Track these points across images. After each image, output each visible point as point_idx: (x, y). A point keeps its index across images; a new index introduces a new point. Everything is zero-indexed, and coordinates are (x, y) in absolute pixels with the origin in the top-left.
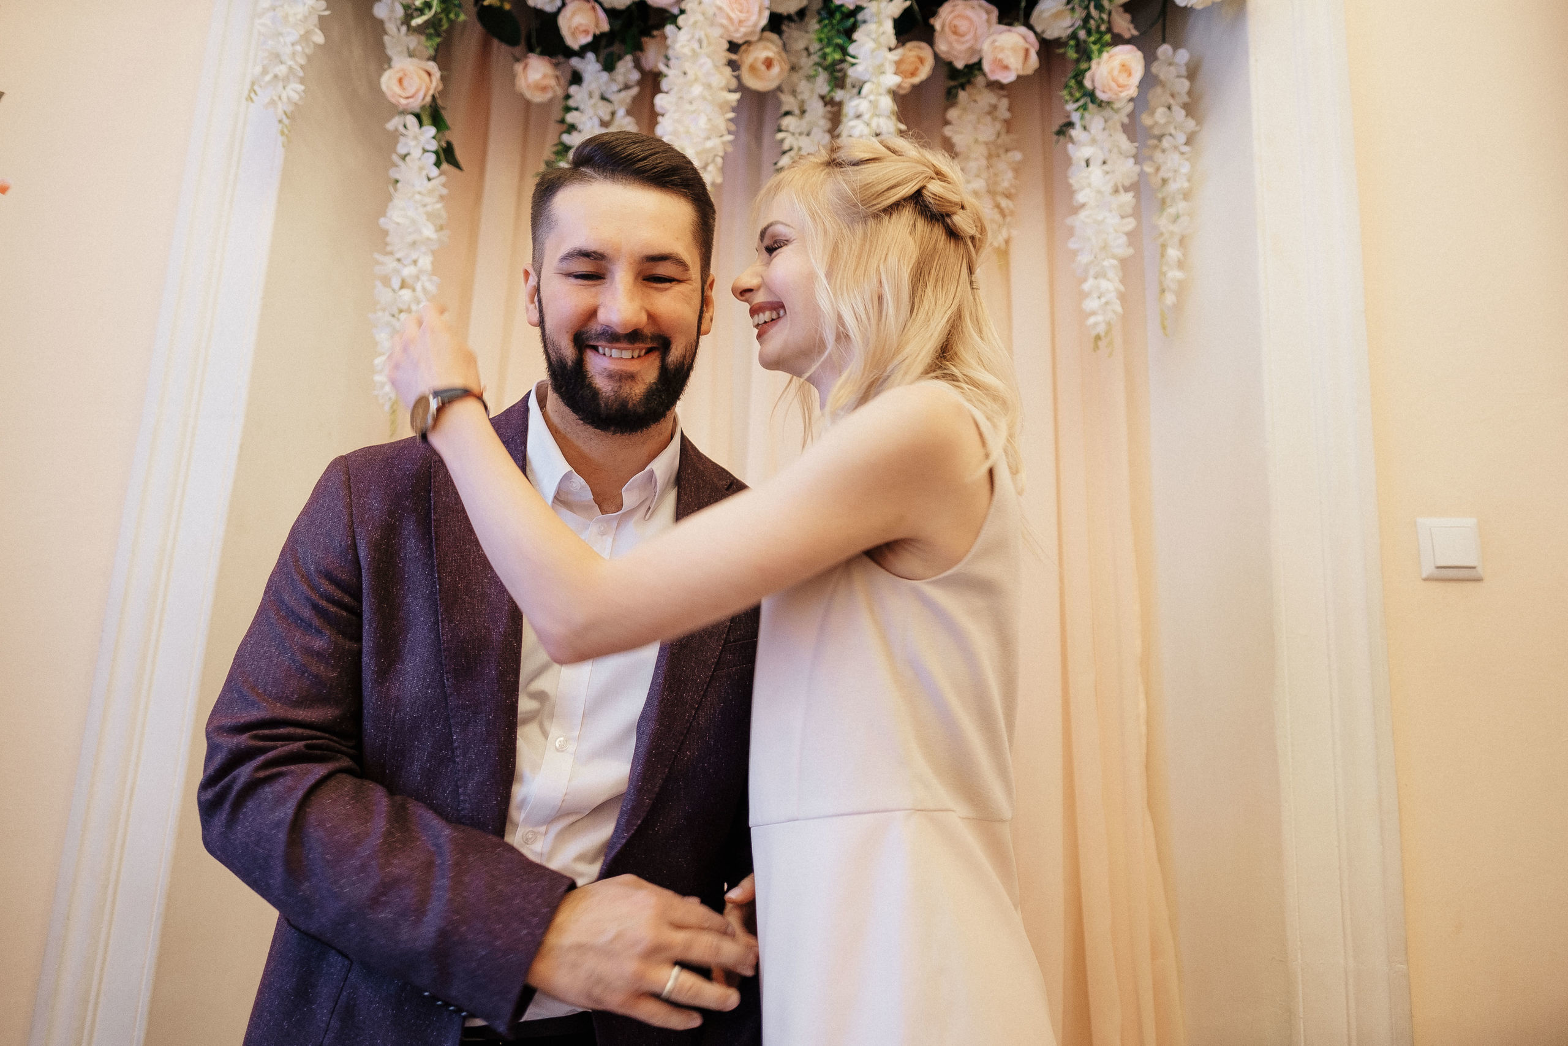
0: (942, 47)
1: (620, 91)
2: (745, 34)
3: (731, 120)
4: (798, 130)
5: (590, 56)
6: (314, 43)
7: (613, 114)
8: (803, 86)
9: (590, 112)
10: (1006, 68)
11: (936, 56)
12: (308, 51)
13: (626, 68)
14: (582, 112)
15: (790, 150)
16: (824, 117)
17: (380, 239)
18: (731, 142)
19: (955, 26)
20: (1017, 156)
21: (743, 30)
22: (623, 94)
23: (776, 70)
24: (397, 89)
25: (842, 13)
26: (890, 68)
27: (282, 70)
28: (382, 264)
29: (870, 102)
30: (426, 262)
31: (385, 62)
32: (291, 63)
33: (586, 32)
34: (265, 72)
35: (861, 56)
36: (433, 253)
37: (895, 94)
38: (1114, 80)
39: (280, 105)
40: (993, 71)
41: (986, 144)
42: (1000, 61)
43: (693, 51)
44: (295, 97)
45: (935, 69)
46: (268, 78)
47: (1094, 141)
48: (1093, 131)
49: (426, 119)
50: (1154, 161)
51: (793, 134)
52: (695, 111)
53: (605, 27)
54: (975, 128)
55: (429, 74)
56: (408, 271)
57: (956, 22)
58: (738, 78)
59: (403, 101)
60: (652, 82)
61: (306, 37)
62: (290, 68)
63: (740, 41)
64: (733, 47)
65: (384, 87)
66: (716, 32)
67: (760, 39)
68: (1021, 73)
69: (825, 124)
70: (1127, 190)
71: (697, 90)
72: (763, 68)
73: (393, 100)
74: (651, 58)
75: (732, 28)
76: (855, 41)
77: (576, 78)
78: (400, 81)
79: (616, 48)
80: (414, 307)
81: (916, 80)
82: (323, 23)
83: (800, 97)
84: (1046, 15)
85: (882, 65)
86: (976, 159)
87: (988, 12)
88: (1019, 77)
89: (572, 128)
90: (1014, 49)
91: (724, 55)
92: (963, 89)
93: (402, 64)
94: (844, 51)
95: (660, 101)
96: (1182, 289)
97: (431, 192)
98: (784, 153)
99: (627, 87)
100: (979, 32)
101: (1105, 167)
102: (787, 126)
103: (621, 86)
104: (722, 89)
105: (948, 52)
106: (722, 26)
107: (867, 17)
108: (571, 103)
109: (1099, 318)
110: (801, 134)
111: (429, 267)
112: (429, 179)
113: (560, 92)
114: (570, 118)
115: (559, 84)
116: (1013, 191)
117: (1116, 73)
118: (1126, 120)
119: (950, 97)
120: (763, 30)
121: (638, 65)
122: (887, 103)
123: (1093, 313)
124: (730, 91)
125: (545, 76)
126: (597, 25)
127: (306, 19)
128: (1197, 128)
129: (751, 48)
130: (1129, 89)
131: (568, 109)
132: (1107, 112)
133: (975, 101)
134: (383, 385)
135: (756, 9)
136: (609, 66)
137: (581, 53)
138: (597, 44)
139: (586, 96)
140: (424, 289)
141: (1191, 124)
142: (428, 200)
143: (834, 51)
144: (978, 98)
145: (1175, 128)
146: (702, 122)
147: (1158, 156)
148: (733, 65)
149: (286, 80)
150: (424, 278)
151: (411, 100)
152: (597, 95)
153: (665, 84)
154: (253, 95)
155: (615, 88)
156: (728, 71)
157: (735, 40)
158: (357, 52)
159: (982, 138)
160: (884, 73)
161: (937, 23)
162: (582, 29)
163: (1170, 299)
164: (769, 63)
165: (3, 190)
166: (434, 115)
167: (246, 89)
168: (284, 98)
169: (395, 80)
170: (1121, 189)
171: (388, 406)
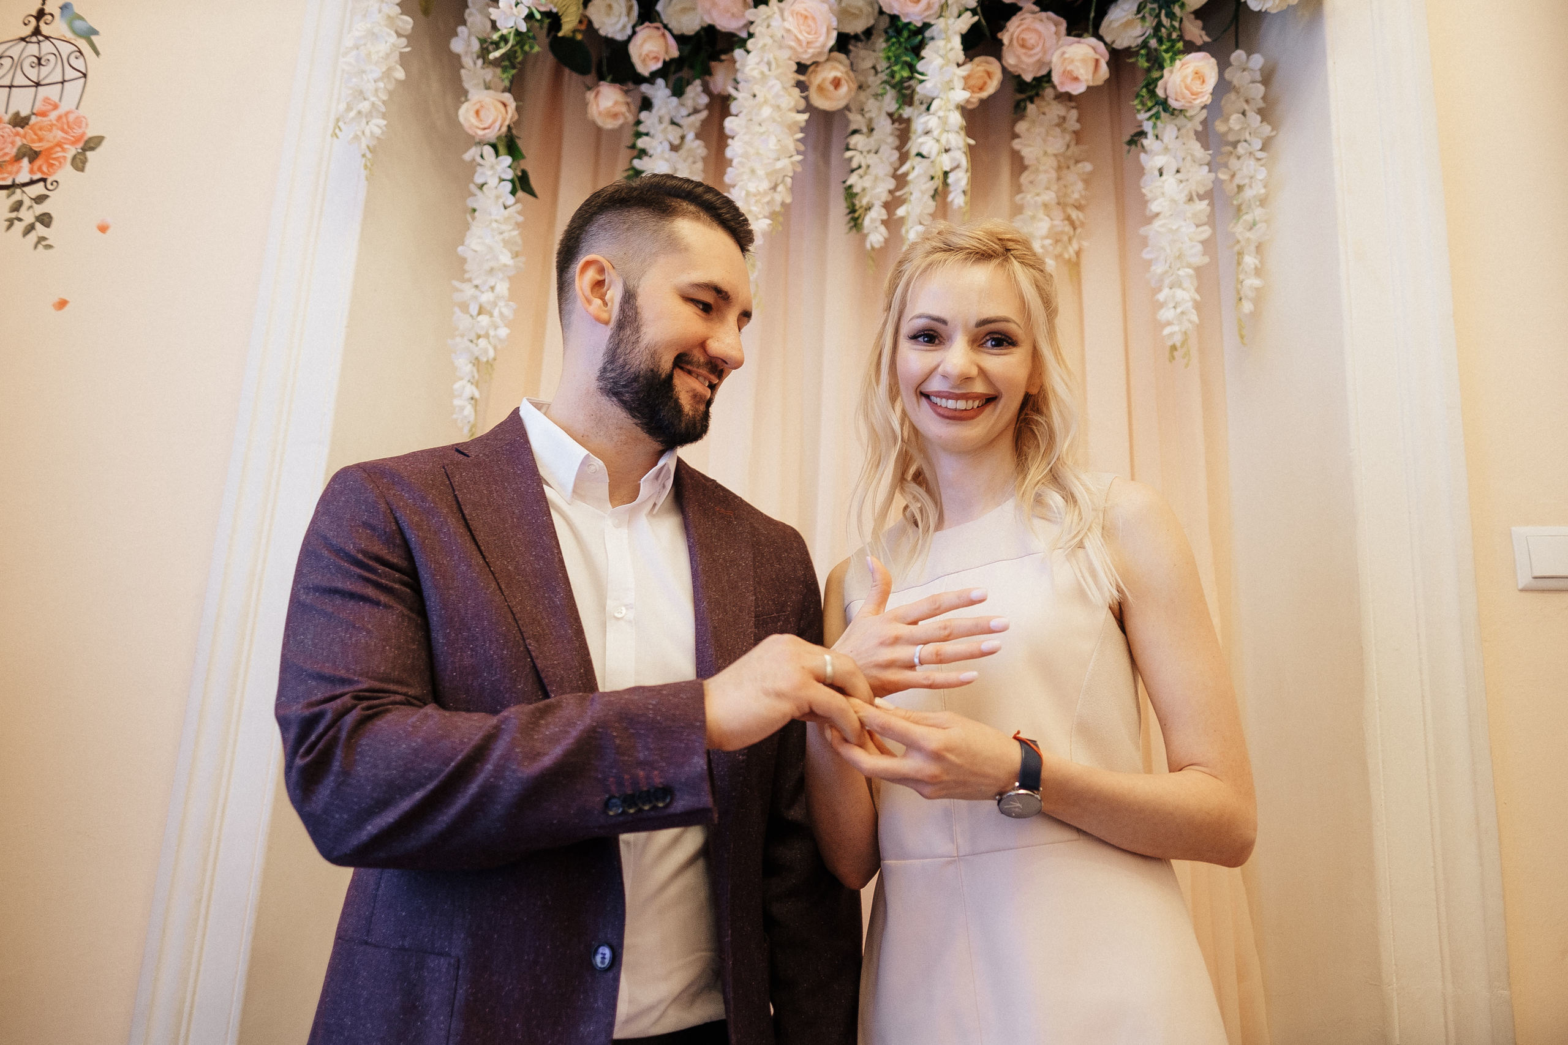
0: (1010, 60)
1: (689, 115)
2: (813, 56)
3: (799, 140)
4: (867, 149)
5: (660, 82)
6: (396, 80)
7: (683, 138)
8: (871, 105)
9: (660, 136)
10: (1076, 79)
11: (1004, 70)
12: (391, 87)
13: (695, 93)
14: (652, 137)
15: (860, 167)
16: (892, 134)
17: (458, 267)
18: (799, 162)
19: (1023, 39)
20: (1088, 167)
21: (811, 51)
22: (692, 118)
23: (844, 89)
24: (473, 120)
25: (910, 30)
26: (958, 84)
27: (365, 106)
28: (461, 291)
29: (939, 117)
30: (503, 288)
31: (461, 94)
32: (373, 99)
33: (656, 59)
34: (349, 108)
35: (929, 72)
36: (510, 278)
37: (963, 110)
38: (1187, 88)
39: (363, 139)
40: (1062, 83)
41: (1055, 155)
42: (1070, 72)
43: (762, 73)
44: (378, 131)
45: (1003, 83)
46: (352, 114)
47: (1166, 150)
48: (1166, 139)
49: (501, 149)
50: (1229, 169)
51: (861, 152)
52: (762, 134)
53: (675, 53)
54: (1045, 141)
55: (505, 105)
56: (486, 297)
57: (1023, 36)
58: (806, 98)
59: (480, 133)
60: (721, 106)
61: (388, 74)
62: (373, 104)
63: (809, 63)
64: (802, 68)
65: (461, 119)
66: (785, 54)
67: (828, 60)
68: (1091, 84)
69: (892, 141)
70: (1201, 198)
71: (766, 111)
72: (831, 88)
73: (470, 132)
74: (720, 81)
75: (800, 50)
76: (923, 58)
77: (646, 104)
78: (477, 113)
79: (685, 73)
80: (492, 333)
81: (984, 95)
82: (404, 60)
83: (867, 115)
84: (1116, 25)
85: (951, 81)
86: (1046, 172)
87: (1056, 25)
88: (1089, 88)
89: (642, 153)
90: (1084, 61)
91: (792, 77)
92: (1032, 102)
93: (478, 96)
94: (912, 68)
95: (729, 123)
96: (1259, 297)
97: (507, 220)
98: (853, 171)
99: (696, 111)
100: (1048, 45)
101: (1179, 176)
102: (856, 144)
103: (691, 110)
104: (790, 110)
105: (1016, 66)
106: (791, 48)
107: (935, 34)
108: (642, 128)
109: (1176, 328)
110: (869, 152)
111: (506, 293)
112: (505, 208)
113: (631, 119)
114: (641, 143)
115: (629, 111)
116: (1083, 202)
117: (1189, 81)
118: (1200, 128)
119: (1019, 110)
120: (831, 50)
121: (706, 90)
122: (956, 119)
123: (1169, 323)
124: (799, 112)
125: (616, 103)
126: (667, 52)
127: (388, 55)
128: (1273, 133)
129: (819, 69)
130: (1203, 96)
131: (639, 135)
132: (1180, 120)
133: (1044, 114)
134: (462, 408)
135: (824, 30)
136: (678, 91)
137: (651, 79)
138: (667, 71)
139: (656, 120)
140: (501, 314)
141: (1267, 129)
142: (504, 227)
143: (902, 68)
144: (1046, 110)
145: (1250, 134)
146: (772, 143)
147: (1233, 163)
148: (802, 86)
149: (369, 116)
150: (501, 304)
151: (487, 131)
152: (667, 120)
153: (734, 107)
154: (337, 131)
155: (684, 112)
156: (797, 90)
157: (803, 62)
158: (435, 86)
159: (1050, 151)
160: (953, 89)
161: (1005, 37)
162: (651, 56)
163: (1247, 307)
164: (837, 83)
165: (103, 229)
166: (509, 144)
167: (331, 125)
168: (367, 133)
169: (472, 113)
170: (1195, 197)
171: (467, 429)
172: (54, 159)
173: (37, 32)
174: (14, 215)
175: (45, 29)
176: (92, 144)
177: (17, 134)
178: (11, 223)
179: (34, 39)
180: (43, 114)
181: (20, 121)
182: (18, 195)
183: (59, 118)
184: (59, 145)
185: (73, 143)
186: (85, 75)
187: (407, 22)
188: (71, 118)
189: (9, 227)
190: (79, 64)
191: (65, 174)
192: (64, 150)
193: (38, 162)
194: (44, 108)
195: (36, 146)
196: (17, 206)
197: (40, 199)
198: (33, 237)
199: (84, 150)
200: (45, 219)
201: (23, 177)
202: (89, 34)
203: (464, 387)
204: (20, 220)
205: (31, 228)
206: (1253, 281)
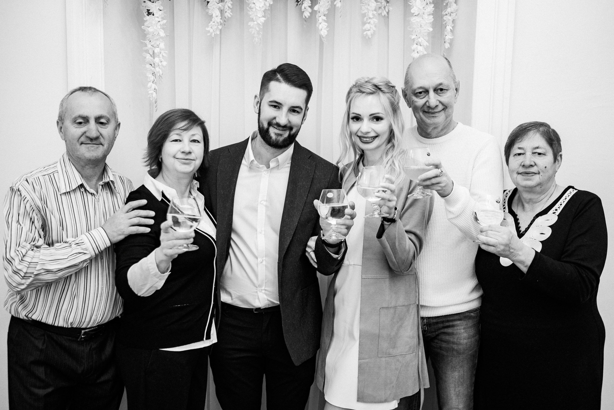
17: (143, 35)
36: (164, 41)
56: (157, 50)
70: (431, 3)
80: (160, 64)
96: (452, 41)
97: (160, 16)
111: (163, 47)
112: (160, 10)
150: (163, 52)
163: (447, 45)
170: (428, 4)
171: (154, 101)
206: (449, 37)
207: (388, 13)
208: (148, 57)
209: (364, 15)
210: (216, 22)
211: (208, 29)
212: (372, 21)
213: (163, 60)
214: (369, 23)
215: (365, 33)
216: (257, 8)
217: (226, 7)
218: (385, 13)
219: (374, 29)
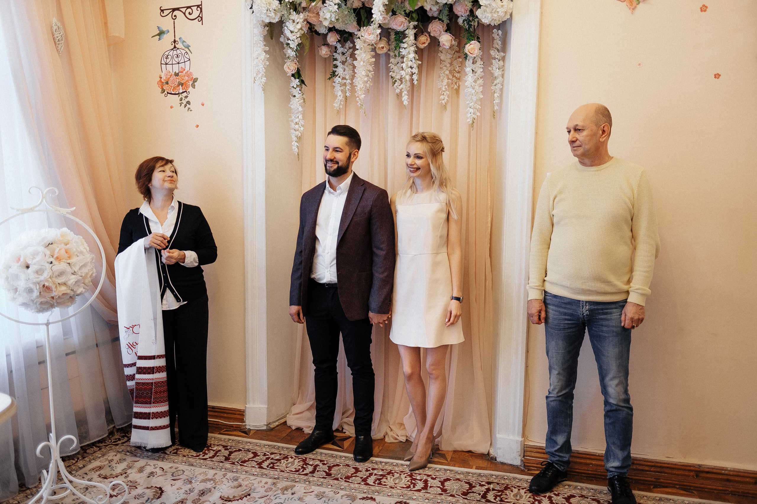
1: (347, 51)
2: (374, 42)
5: (338, 43)
7: (346, 58)
9: (340, 60)
10: (446, 45)
11: (431, 37)
13: (348, 45)
16: (400, 60)
17: (289, 110)
23: (385, 49)
24: (288, 70)
27: (261, 75)
30: (301, 117)
32: (262, 72)
34: (257, 76)
36: (302, 114)
38: (470, 53)
40: (442, 46)
41: (450, 58)
42: (444, 44)
45: (431, 41)
46: (258, 78)
49: (296, 77)
53: (339, 39)
55: (295, 62)
56: (297, 120)
58: (376, 52)
59: (290, 73)
61: (265, 65)
63: (374, 45)
64: (372, 46)
65: (285, 70)
66: (367, 44)
67: (379, 42)
72: (381, 49)
73: (287, 73)
75: (370, 42)
76: (403, 43)
77: (336, 48)
78: (289, 68)
81: (426, 45)
82: (268, 60)
87: (442, 26)
91: (370, 49)
95: (355, 62)
100: (441, 32)
104: (371, 58)
105: (434, 36)
108: (335, 57)
109: (470, 120)
113: (331, 55)
114: (334, 63)
115: (331, 53)
116: (460, 70)
117: (472, 49)
120: (380, 39)
121: (351, 43)
124: (373, 58)
125: (326, 51)
126: (337, 39)
128: (505, 56)
129: (377, 44)
130: (475, 55)
131: (334, 60)
136: (343, 45)
139: (338, 55)
140: (301, 123)
141: (503, 54)
143: (398, 46)
145: (498, 56)
149: (262, 77)
150: (301, 121)
151: (292, 72)
152: (341, 54)
154: (255, 82)
156: (372, 52)
161: (429, 30)
162: (333, 41)
163: (496, 108)
164: (383, 48)
165: (203, 105)
166: (298, 75)
167: (253, 80)
168: (262, 82)
169: (287, 68)
170: (479, 78)
171: (297, 154)
172: (188, 85)
173: (175, 47)
174: (181, 102)
175: (177, 46)
176: (195, 80)
177: (177, 78)
178: (181, 104)
179: (175, 49)
180: (182, 72)
181: (177, 75)
182: (181, 96)
183: (186, 73)
184: (187, 81)
185: (191, 80)
186: (190, 60)
187: (268, 48)
188: (189, 73)
189: (181, 105)
190: (187, 56)
191: (190, 89)
192: (189, 82)
193: (184, 86)
194: (182, 70)
195: (182, 82)
196: (181, 99)
197: (186, 97)
198: (187, 108)
199: (194, 82)
200: (188, 103)
201: (181, 91)
202: (188, 47)
203: (294, 143)
204: (183, 103)
205: (185, 106)
206: (497, 101)
207: (459, 87)
208: (293, 125)
209: (440, 89)
210: (339, 100)
211: (334, 105)
212: (445, 94)
213: (301, 126)
214: (443, 95)
215: (440, 102)
216: (358, 88)
217: (347, 89)
218: (456, 87)
219: (447, 98)
